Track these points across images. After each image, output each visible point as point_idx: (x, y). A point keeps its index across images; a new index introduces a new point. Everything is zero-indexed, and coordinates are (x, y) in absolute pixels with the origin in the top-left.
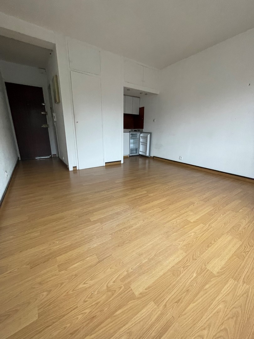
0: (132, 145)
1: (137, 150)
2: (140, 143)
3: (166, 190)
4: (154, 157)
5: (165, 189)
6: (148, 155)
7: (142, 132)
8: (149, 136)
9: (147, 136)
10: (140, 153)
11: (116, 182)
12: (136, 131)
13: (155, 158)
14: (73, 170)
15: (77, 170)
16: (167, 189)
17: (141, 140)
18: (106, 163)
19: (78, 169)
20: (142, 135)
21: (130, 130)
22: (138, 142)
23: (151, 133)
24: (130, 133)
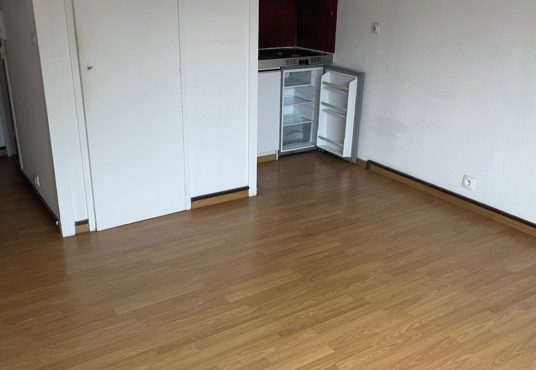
0: (289, 110)
1: (309, 131)
2: (322, 107)
3: (400, 341)
4: (370, 163)
5: (397, 334)
6: (350, 156)
7: (328, 66)
8: (353, 86)
9: (348, 85)
10: (320, 144)
11: (231, 299)
12: (306, 62)
13: (372, 167)
14: (77, 234)
15: (89, 232)
16: (402, 336)
17: (325, 96)
18: (193, 200)
19: (92, 229)
20: (327, 77)
21: (281, 62)
22: (314, 99)
23: (360, 76)
24: (285, 71)
